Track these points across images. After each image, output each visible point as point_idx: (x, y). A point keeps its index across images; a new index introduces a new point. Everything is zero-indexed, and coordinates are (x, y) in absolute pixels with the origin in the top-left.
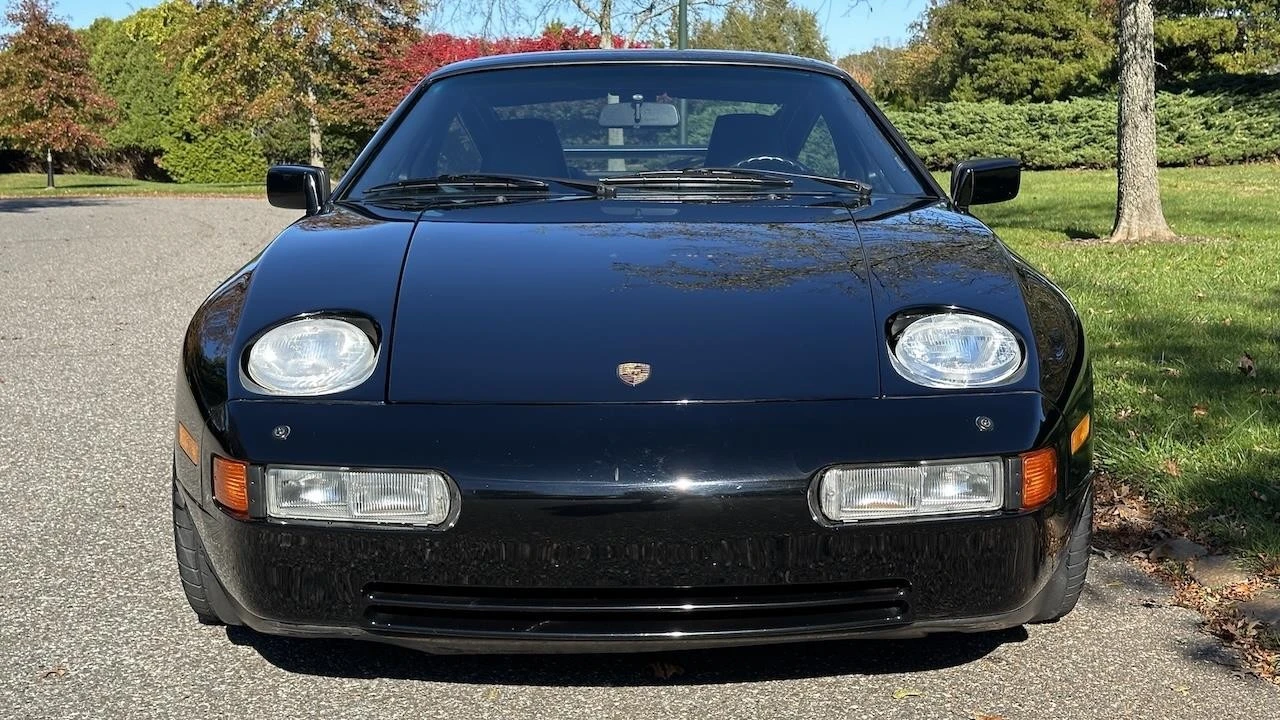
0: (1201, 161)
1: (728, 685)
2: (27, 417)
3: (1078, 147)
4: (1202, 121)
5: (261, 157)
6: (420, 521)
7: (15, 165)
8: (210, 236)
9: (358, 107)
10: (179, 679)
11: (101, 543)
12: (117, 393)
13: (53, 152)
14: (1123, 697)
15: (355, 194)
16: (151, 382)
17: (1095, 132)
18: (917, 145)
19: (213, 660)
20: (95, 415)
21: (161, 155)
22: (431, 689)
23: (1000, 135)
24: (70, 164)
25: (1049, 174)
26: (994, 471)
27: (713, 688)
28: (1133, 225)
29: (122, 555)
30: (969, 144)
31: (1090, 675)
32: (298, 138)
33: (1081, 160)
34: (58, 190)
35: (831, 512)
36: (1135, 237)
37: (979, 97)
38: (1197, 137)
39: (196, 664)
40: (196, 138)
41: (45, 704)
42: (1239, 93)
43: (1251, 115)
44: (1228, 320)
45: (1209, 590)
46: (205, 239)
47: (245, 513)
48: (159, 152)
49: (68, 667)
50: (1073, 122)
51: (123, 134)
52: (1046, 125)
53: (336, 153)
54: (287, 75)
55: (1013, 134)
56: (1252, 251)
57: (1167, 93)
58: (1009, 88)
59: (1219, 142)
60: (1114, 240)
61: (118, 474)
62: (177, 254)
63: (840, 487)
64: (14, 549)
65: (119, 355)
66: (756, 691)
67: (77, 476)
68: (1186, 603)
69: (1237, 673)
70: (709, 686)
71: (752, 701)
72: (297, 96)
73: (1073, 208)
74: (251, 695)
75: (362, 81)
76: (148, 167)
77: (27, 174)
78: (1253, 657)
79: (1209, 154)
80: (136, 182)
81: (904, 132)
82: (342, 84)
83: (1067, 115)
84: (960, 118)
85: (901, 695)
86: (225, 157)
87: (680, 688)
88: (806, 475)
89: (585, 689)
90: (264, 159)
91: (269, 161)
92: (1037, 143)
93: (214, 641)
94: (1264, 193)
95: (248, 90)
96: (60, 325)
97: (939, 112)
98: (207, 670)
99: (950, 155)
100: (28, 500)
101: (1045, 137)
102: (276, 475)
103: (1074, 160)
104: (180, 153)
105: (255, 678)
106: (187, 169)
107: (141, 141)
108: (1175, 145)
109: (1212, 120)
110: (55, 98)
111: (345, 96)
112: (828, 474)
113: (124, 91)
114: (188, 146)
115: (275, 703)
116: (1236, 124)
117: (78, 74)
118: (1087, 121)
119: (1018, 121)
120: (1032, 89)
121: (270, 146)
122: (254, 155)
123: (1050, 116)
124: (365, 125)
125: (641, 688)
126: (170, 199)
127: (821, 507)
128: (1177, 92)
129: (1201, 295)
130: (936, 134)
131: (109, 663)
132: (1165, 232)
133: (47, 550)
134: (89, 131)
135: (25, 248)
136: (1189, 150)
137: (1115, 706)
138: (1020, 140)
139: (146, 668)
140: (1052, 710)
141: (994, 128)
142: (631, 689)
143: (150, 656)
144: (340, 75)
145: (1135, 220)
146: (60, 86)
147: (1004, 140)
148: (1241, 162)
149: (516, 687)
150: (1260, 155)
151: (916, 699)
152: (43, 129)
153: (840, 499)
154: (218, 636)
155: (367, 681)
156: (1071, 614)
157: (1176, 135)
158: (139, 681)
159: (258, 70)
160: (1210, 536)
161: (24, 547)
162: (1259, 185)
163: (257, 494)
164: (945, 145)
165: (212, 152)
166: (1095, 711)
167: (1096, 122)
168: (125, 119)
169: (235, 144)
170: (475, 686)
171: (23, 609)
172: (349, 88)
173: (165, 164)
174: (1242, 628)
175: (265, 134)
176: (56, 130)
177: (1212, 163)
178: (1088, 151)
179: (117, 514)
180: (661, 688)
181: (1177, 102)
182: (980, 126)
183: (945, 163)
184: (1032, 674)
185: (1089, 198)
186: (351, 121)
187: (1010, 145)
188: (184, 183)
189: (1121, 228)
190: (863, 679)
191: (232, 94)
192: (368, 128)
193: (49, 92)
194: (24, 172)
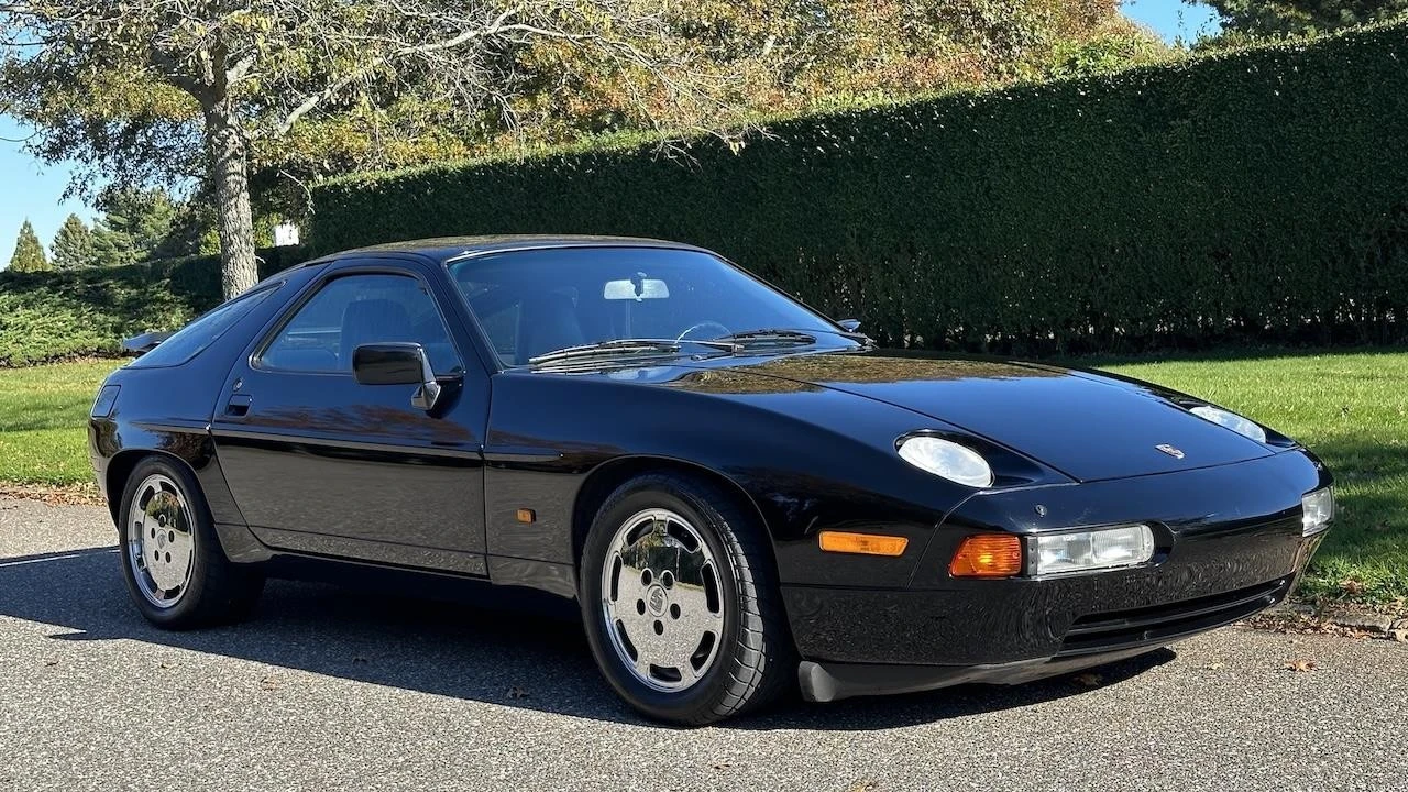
6: (1133, 561)
43: (43, 314)
47: (1018, 574)
59: (18, 342)
79: (10, 356)
116: (31, 323)
148: (44, 363)
150: (63, 355)
163: (1033, 558)
177: (15, 365)
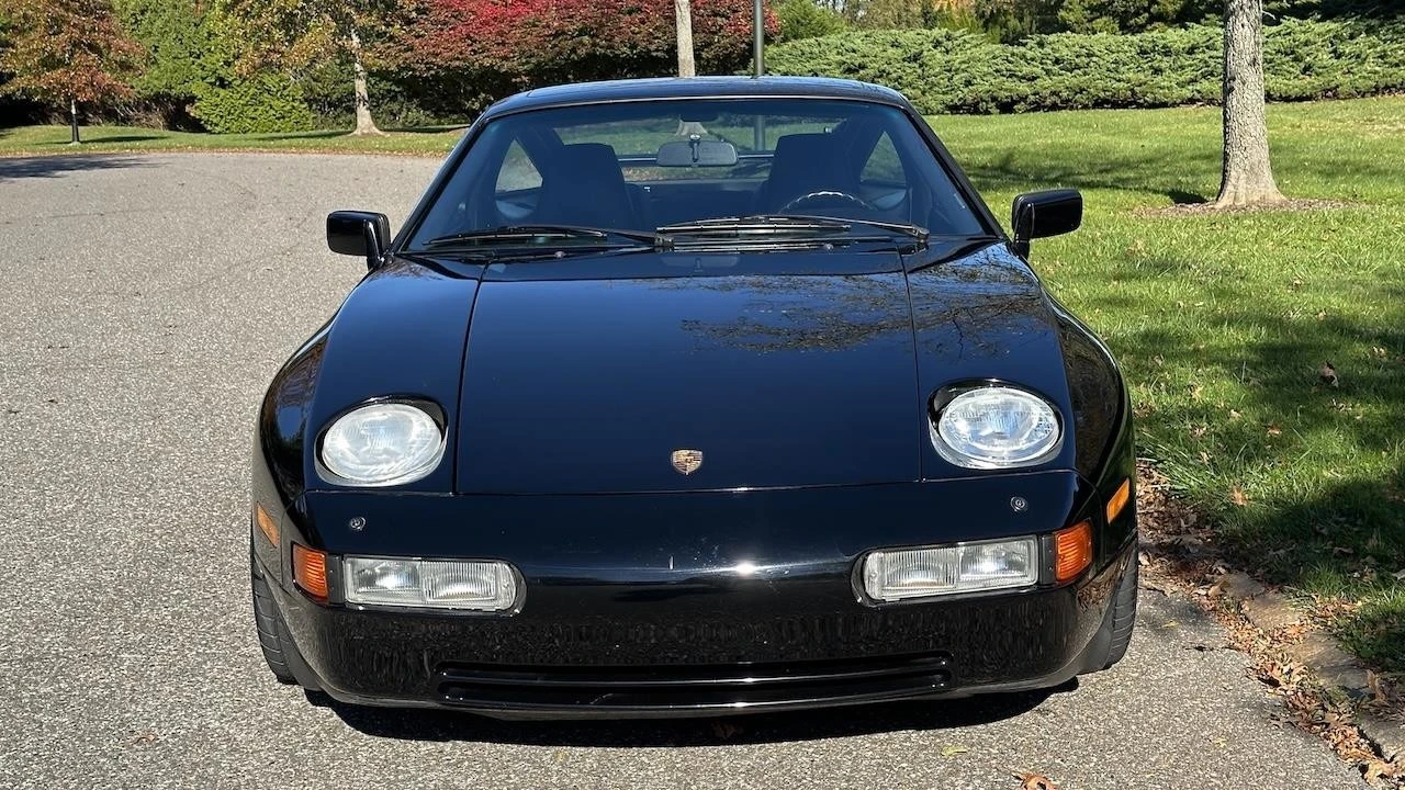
0: (1330, 93)
1: (785, 744)
2: (86, 446)
3: (1193, 81)
4: (1331, 49)
5: (301, 103)
6: (488, 606)
7: (35, 115)
8: (253, 207)
9: (406, 51)
10: (263, 743)
11: (175, 593)
12: (174, 415)
13: (78, 103)
14: (1162, 750)
15: (415, 246)
16: (208, 401)
17: (1213, 64)
18: (1018, 83)
19: (294, 723)
20: (154, 442)
21: (193, 103)
22: (502, 752)
23: (1108, 70)
24: (95, 114)
25: (1161, 113)
26: (1029, 548)
27: (771, 747)
28: (1240, 189)
29: (197, 606)
30: (1075, 80)
31: (1134, 727)
32: (341, 81)
33: (1198, 96)
34: (83, 145)
35: (874, 591)
36: (1242, 202)
37: (1089, 17)
38: (1325, 67)
39: (278, 726)
40: (230, 83)
41: (139, 772)
42: (1372, 16)
43: (1385, 41)
44: (1321, 314)
45: (1261, 632)
46: (248, 211)
47: (325, 598)
48: (191, 99)
49: (157, 732)
50: (1188, 53)
51: (150, 80)
52: (1159, 57)
53: (383, 97)
54: (328, 17)
55: (1122, 69)
56: (1364, 220)
57: (1293, 19)
58: (1125, 6)
59: (1349, 72)
60: (1219, 205)
61: (184, 513)
62: (221, 232)
63: (882, 570)
64: (91, 601)
65: (171, 366)
66: (811, 750)
67: (144, 516)
68: (1237, 645)
69: (1276, 723)
70: (767, 745)
71: (807, 760)
72: (340, 40)
73: (1183, 159)
74: (333, 760)
75: (409, 22)
76: (180, 117)
77: (50, 127)
78: (1294, 705)
79: (1337, 86)
80: (167, 133)
81: (1003, 68)
82: (388, 25)
83: (1182, 46)
84: (1065, 52)
85: (949, 753)
86: (262, 103)
87: (738, 748)
88: (848, 559)
89: (648, 750)
90: (306, 105)
91: (311, 106)
92: (1149, 78)
93: (294, 702)
94: (1394, 133)
95: (286, 35)
96: (107, 328)
97: (1041, 45)
98: (289, 733)
99: (1053, 93)
100: (98, 545)
101: (1158, 71)
102: (353, 564)
103: (1189, 95)
104: (215, 100)
105: (334, 742)
106: (222, 117)
107: (171, 88)
108: (1301, 76)
109: (1341, 48)
110: (76, 44)
111: (391, 38)
112: (870, 557)
113: (150, 33)
114: (222, 92)
115: (355, 768)
116: (1368, 51)
117: (102, 18)
118: (1204, 52)
119: (1128, 54)
120: (1150, 7)
121: (311, 90)
122: (293, 100)
123: (1163, 47)
124: (414, 70)
125: (702, 748)
126: (205, 155)
127: (864, 588)
128: (1303, 17)
129: (1298, 282)
130: (1038, 71)
131: (196, 727)
132: (1275, 196)
133: (123, 602)
134: (115, 80)
135: (58, 225)
136: (1317, 83)
137: (1153, 760)
138: (1131, 75)
139: (231, 731)
140: (1092, 765)
141: (1101, 62)
142: (692, 749)
143: (234, 719)
144: (386, 15)
145: (1242, 182)
146: (83, 31)
147: (1112, 75)
148: (1373, 94)
149: (583, 749)
150: (1394, 86)
151: (964, 756)
152: (65, 79)
153: (882, 578)
154: (296, 697)
155: (441, 744)
156: (1123, 660)
157: (1302, 65)
158: (225, 746)
159: (296, 11)
160: (1269, 572)
161: (101, 598)
162: (1391, 124)
163: (335, 581)
164: (1048, 82)
165: (248, 98)
166: (1134, 765)
167: (1214, 53)
168: (153, 63)
169: (273, 89)
170: (544, 748)
171: (107, 670)
172: (396, 29)
173: (198, 112)
174: (1287, 674)
175: (306, 77)
176: (81, 77)
177: (1342, 96)
178: (1205, 85)
179: (188, 559)
180: (720, 748)
181: (1303, 28)
182: (1087, 60)
183: (1048, 102)
184: (1077, 727)
185: (1201, 146)
186: (398, 66)
187: (1119, 81)
188: (220, 133)
189: (1227, 192)
190: (914, 734)
191: (270, 40)
192: (418, 74)
193: (71, 38)
194: (45, 124)
